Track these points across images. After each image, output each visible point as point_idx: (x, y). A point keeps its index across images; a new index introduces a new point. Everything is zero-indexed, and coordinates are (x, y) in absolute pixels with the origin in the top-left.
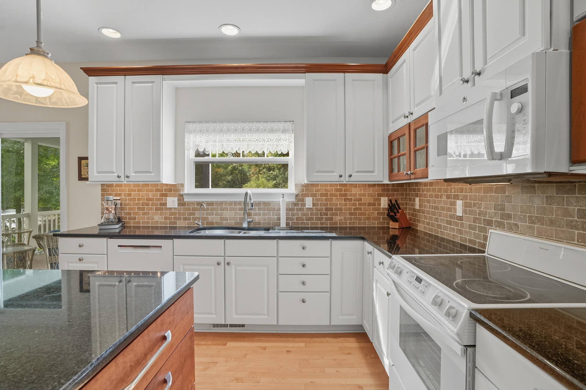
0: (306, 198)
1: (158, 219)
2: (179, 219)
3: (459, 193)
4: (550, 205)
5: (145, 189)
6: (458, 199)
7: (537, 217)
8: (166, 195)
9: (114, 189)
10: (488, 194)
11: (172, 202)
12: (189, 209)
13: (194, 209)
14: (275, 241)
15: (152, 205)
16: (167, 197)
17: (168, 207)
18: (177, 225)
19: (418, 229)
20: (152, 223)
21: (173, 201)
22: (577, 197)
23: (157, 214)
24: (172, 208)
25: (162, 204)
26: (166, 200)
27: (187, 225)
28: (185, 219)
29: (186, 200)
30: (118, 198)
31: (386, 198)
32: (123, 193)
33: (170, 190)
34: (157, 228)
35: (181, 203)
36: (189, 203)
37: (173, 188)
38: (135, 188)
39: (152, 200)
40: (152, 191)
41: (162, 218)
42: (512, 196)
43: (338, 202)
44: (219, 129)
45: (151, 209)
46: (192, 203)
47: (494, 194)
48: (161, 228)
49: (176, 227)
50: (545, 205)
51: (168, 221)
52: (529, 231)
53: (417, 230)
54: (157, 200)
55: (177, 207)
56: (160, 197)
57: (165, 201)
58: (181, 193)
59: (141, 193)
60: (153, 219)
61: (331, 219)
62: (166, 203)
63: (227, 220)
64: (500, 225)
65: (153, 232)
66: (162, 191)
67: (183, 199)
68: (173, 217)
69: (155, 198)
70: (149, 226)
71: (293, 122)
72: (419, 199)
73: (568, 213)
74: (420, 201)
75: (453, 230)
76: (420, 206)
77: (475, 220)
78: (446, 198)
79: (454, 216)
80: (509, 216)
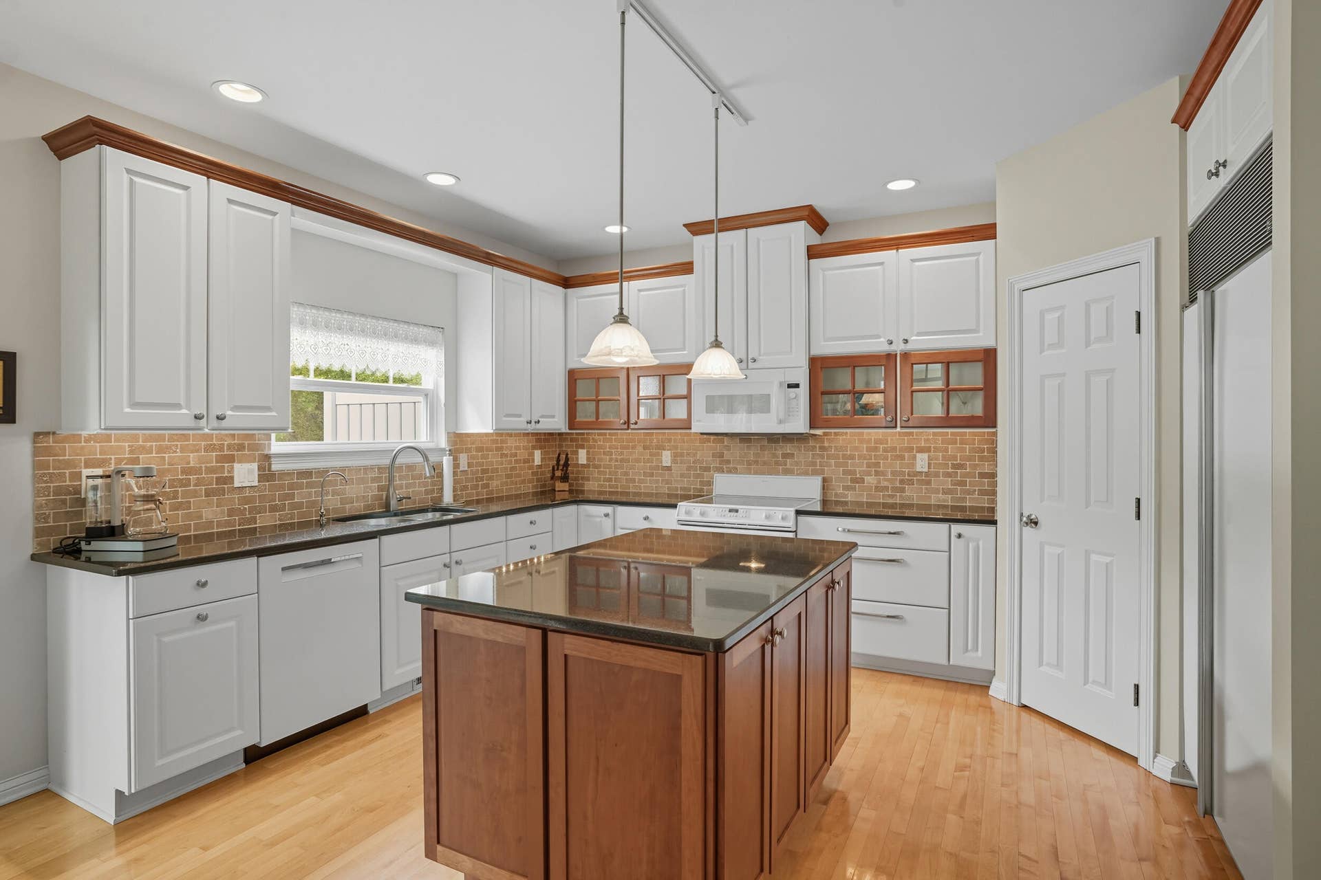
0: (461, 454)
1: (213, 514)
2: (261, 510)
4: (763, 451)
5: (177, 445)
6: (664, 449)
7: (753, 461)
8: (231, 459)
9: (83, 448)
11: (245, 474)
12: (282, 487)
13: (292, 486)
14: (503, 518)
15: (196, 485)
16: (234, 462)
17: (236, 484)
18: (256, 524)
20: (197, 527)
21: (250, 471)
23: (209, 504)
24: (246, 487)
25: (220, 481)
26: (231, 470)
27: (278, 522)
28: (273, 509)
29: (274, 467)
30: (99, 472)
31: (539, 451)
32: (113, 457)
33: (241, 447)
34: (209, 537)
35: (266, 475)
36: (284, 474)
37: (246, 442)
38: (149, 444)
39: (196, 471)
40: (197, 451)
41: (223, 512)
43: (494, 458)
44: (334, 323)
45: (195, 494)
46: (289, 474)
48: (221, 535)
49: (256, 528)
50: (759, 452)
51: (237, 518)
54: (210, 470)
55: (256, 483)
56: (216, 463)
57: (229, 472)
58: (266, 452)
59: (167, 455)
60: (200, 517)
61: (487, 486)
62: (232, 478)
63: (353, 503)
65: (201, 549)
66: (221, 449)
67: (270, 465)
68: (247, 506)
69: (203, 465)
70: (190, 535)
71: (442, 330)
72: (586, 451)
73: (775, 456)
74: (588, 453)
75: (657, 481)
76: (588, 459)
77: (689, 469)
78: (644, 449)
79: (657, 467)
80: (728, 462)
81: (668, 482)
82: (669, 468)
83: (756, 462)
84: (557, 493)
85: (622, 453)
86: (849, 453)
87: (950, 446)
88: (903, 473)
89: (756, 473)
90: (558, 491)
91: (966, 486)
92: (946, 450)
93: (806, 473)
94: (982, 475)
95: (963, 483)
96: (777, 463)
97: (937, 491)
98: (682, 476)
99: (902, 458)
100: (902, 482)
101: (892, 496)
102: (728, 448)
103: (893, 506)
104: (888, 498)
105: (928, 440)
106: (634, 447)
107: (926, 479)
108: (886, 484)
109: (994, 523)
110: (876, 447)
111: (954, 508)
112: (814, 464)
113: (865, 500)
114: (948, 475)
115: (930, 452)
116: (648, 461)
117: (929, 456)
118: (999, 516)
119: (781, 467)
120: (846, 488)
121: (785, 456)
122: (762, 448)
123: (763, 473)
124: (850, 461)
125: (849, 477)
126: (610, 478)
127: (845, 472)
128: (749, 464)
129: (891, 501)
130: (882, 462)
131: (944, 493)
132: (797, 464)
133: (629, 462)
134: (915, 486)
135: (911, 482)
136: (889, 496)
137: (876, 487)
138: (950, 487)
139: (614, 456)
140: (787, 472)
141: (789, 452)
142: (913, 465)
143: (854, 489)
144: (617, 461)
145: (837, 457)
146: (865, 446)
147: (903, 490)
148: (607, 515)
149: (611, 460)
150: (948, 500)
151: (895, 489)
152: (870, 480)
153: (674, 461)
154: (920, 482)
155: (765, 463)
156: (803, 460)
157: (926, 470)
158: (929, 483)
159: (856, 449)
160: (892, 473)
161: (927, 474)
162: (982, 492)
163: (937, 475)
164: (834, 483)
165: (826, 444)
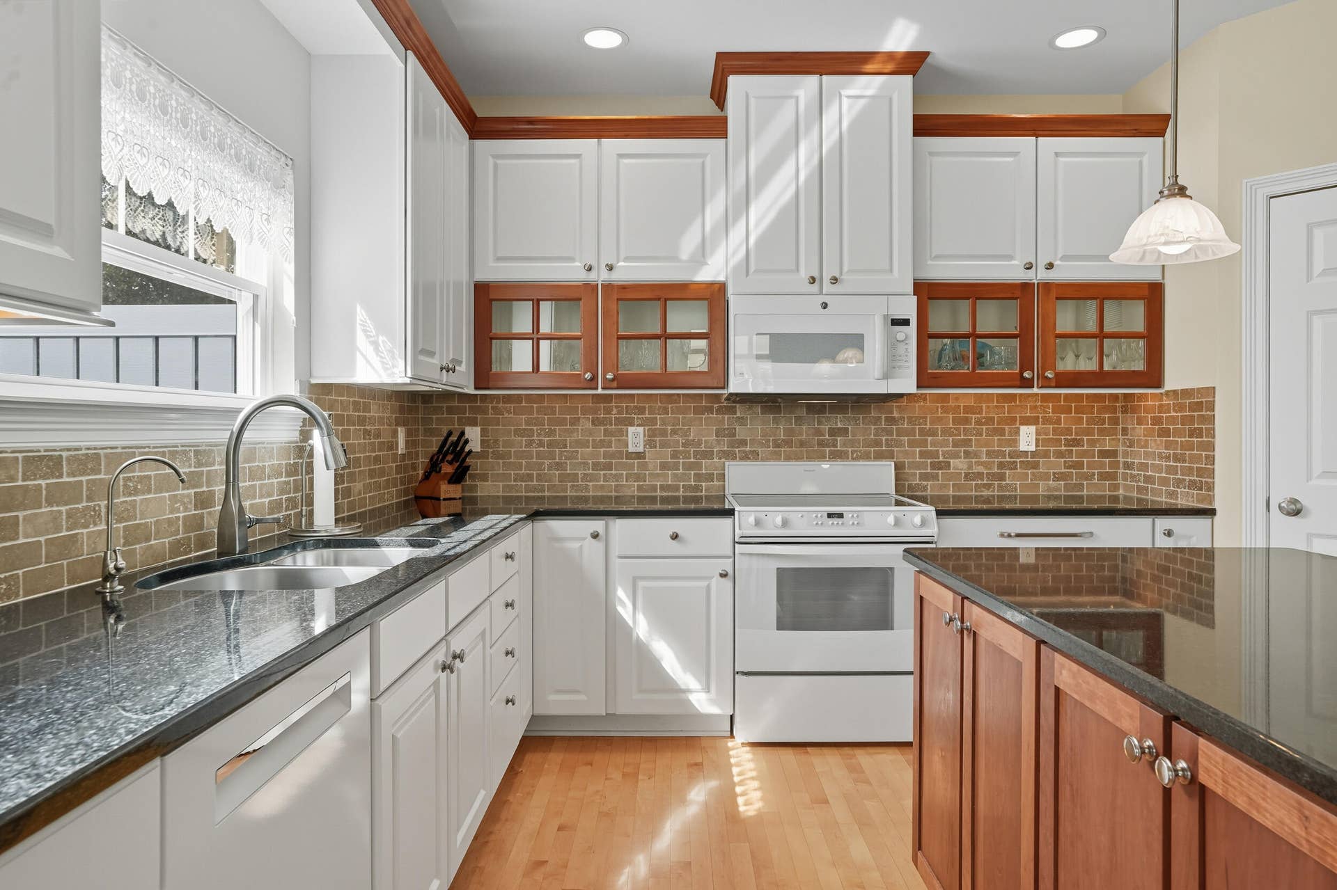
3: (633, 415)
4: (800, 425)
6: (632, 425)
7: (783, 440)
10: (704, 416)
19: (479, 494)
22: (827, 417)
31: (403, 428)
42: (747, 417)
47: (715, 416)
50: (794, 426)
52: (776, 456)
53: (476, 498)
64: (730, 455)
72: (481, 429)
73: (819, 432)
74: (484, 432)
75: (617, 477)
76: (483, 443)
77: (675, 455)
78: (593, 424)
79: (619, 455)
80: (743, 443)
81: (638, 477)
82: (639, 455)
83: (788, 443)
84: (443, 503)
85: (552, 433)
86: (928, 427)
87: (1063, 416)
88: (1003, 454)
89: (788, 458)
90: (444, 499)
91: (1084, 469)
92: (1058, 421)
93: (866, 457)
94: (1103, 454)
95: (1079, 465)
96: (822, 444)
97: (1046, 477)
98: (664, 466)
99: (1002, 432)
100: (1001, 465)
101: (988, 486)
102: (742, 421)
103: (988, 500)
104: (983, 489)
105: (1036, 407)
106: (575, 421)
107: (1031, 461)
108: (981, 469)
109: (1211, 513)
110: (967, 418)
111: (1068, 499)
112: (877, 443)
113: (951, 493)
114: (1060, 454)
115: (1039, 424)
116: (602, 443)
117: (1037, 429)
118: (1217, 505)
119: (828, 449)
120: (924, 477)
121: (833, 432)
122: (799, 420)
123: (798, 458)
124: (930, 438)
125: (929, 461)
126: (528, 474)
127: (922, 454)
128: (777, 444)
129: (986, 493)
130: (973, 438)
131: (1056, 479)
132: (853, 443)
133: (565, 446)
134: (1019, 470)
135: (1013, 466)
136: (984, 486)
137: (967, 474)
138: (1063, 470)
139: (535, 438)
140: (837, 456)
141: (839, 426)
142: (1015, 442)
143: (935, 477)
144: (541, 444)
145: (912, 432)
146: (951, 416)
147: (1001, 477)
148: (595, 536)
149: (529, 444)
150: (1060, 489)
151: (993, 476)
152: (959, 464)
153: (649, 443)
154: (1026, 465)
155: (802, 444)
156: (862, 438)
157: (1033, 448)
158: (1035, 466)
159: (940, 420)
160: (989, 454)
161: (1034, 454)
162: (1103, 477)
163: (1046, 455)
164: (907, 471)
165: (896, 415)
